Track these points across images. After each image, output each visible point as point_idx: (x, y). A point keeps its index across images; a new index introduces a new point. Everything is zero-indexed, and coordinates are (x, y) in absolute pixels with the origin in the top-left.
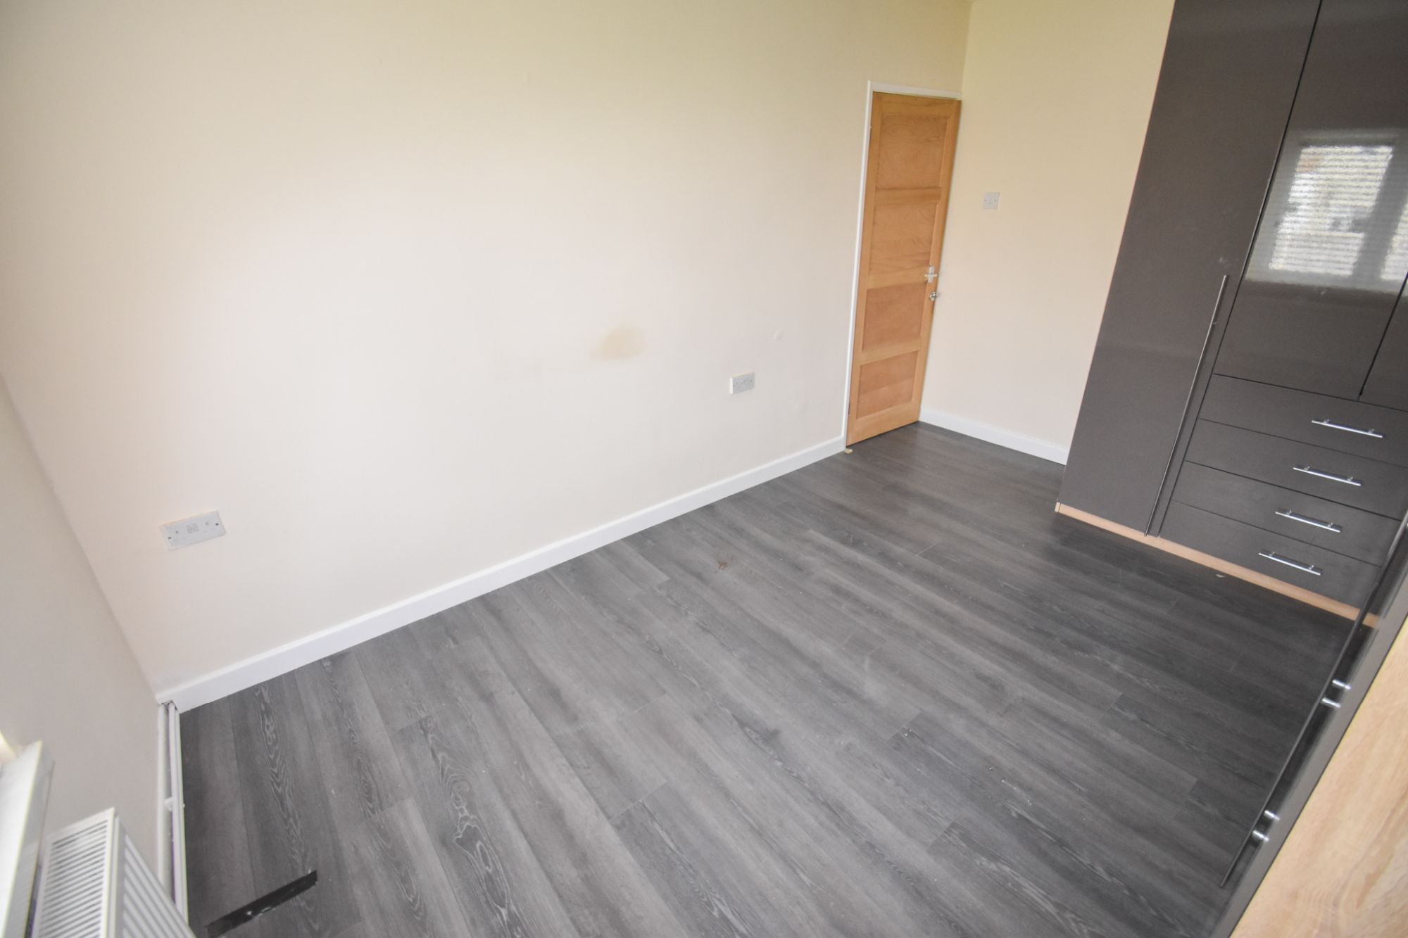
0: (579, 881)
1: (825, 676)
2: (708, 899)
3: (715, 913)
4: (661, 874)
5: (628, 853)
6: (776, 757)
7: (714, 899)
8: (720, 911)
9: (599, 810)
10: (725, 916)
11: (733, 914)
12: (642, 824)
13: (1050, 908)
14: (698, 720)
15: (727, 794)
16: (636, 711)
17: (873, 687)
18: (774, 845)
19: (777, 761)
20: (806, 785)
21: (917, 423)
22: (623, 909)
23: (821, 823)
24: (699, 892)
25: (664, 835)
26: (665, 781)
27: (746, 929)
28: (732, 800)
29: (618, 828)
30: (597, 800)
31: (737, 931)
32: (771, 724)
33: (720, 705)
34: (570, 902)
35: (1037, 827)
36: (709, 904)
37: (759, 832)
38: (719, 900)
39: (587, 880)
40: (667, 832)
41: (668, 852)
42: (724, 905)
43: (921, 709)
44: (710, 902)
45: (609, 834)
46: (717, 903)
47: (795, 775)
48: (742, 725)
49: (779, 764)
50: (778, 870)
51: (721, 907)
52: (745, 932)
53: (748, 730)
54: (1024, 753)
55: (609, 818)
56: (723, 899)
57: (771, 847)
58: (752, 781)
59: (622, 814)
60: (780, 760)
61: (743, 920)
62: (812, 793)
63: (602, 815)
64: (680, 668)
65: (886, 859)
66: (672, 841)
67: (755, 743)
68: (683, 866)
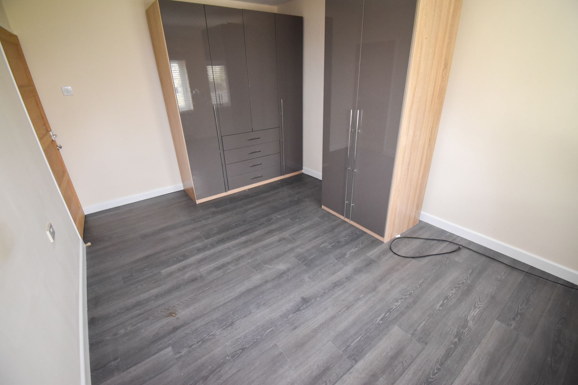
0: (384, 376)
1: (273, 279)
2: (377, 324)
3: (381, 322)
4: (372, 341)
5: (367, 355)
6: (315, 299)
7: (376, 323)
8: (380, 321)
9: (349, 373)
10: (381, 319)
11: (379, 317)
12: (353, 351)
13: (357, 249)
14: (295, 328)
15: (333, 317)
16: (288, 359)
17: (282, 267)
18: (352, 303)
19: (317, 299)
20: (327, 291)
21: (86, 217)
22: (389, 354)
23: (341, 289)
24: (375, 328)
25: (355, 341)
26: (330, 342)
27: (383, 313)
28: (336, 316)
29: (356, 361)
30: (344, 374)
31: (384, 316)
32: (298, 299)
33: (287, 318)
34: (394, 379)
35: (334, 245)
36: (379, 324)
37: (348, 307)
38: (376, 321)
39: (383, 372)
40: (354, 340)
41: (363, 339)
42: (377, 320)
43: (293, 257)
44: (378, 324)
45: (360, 365)
46: (377, 322)
47: (323, 294)
48: (299, 310)
49: (318, 299)
50: (361, 303)
51: (378, 320)
52: (384, 314)
53: (301, 308)
54: (310, 240)
55: (352, 366)
56: (376, 320)
57: (353, 304)
58: (326, 308)
59: (349, 360)
60: (317, 298)
61: (380, 314)
62: (330, 290)
63: (351, 371)
64: (259, 337)
65: (350, 276)
66: (358, 337)
67: (308, 306)
68: (367, 333)
